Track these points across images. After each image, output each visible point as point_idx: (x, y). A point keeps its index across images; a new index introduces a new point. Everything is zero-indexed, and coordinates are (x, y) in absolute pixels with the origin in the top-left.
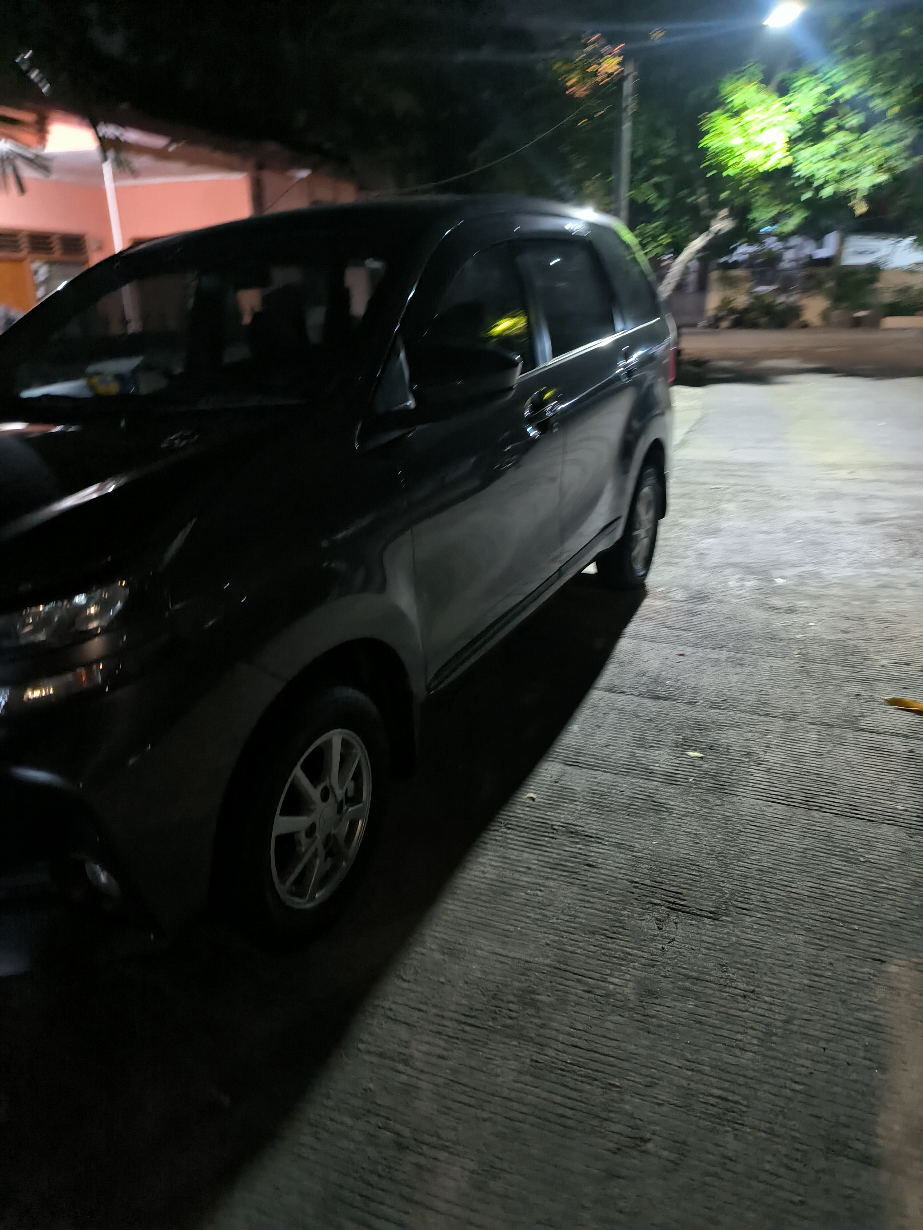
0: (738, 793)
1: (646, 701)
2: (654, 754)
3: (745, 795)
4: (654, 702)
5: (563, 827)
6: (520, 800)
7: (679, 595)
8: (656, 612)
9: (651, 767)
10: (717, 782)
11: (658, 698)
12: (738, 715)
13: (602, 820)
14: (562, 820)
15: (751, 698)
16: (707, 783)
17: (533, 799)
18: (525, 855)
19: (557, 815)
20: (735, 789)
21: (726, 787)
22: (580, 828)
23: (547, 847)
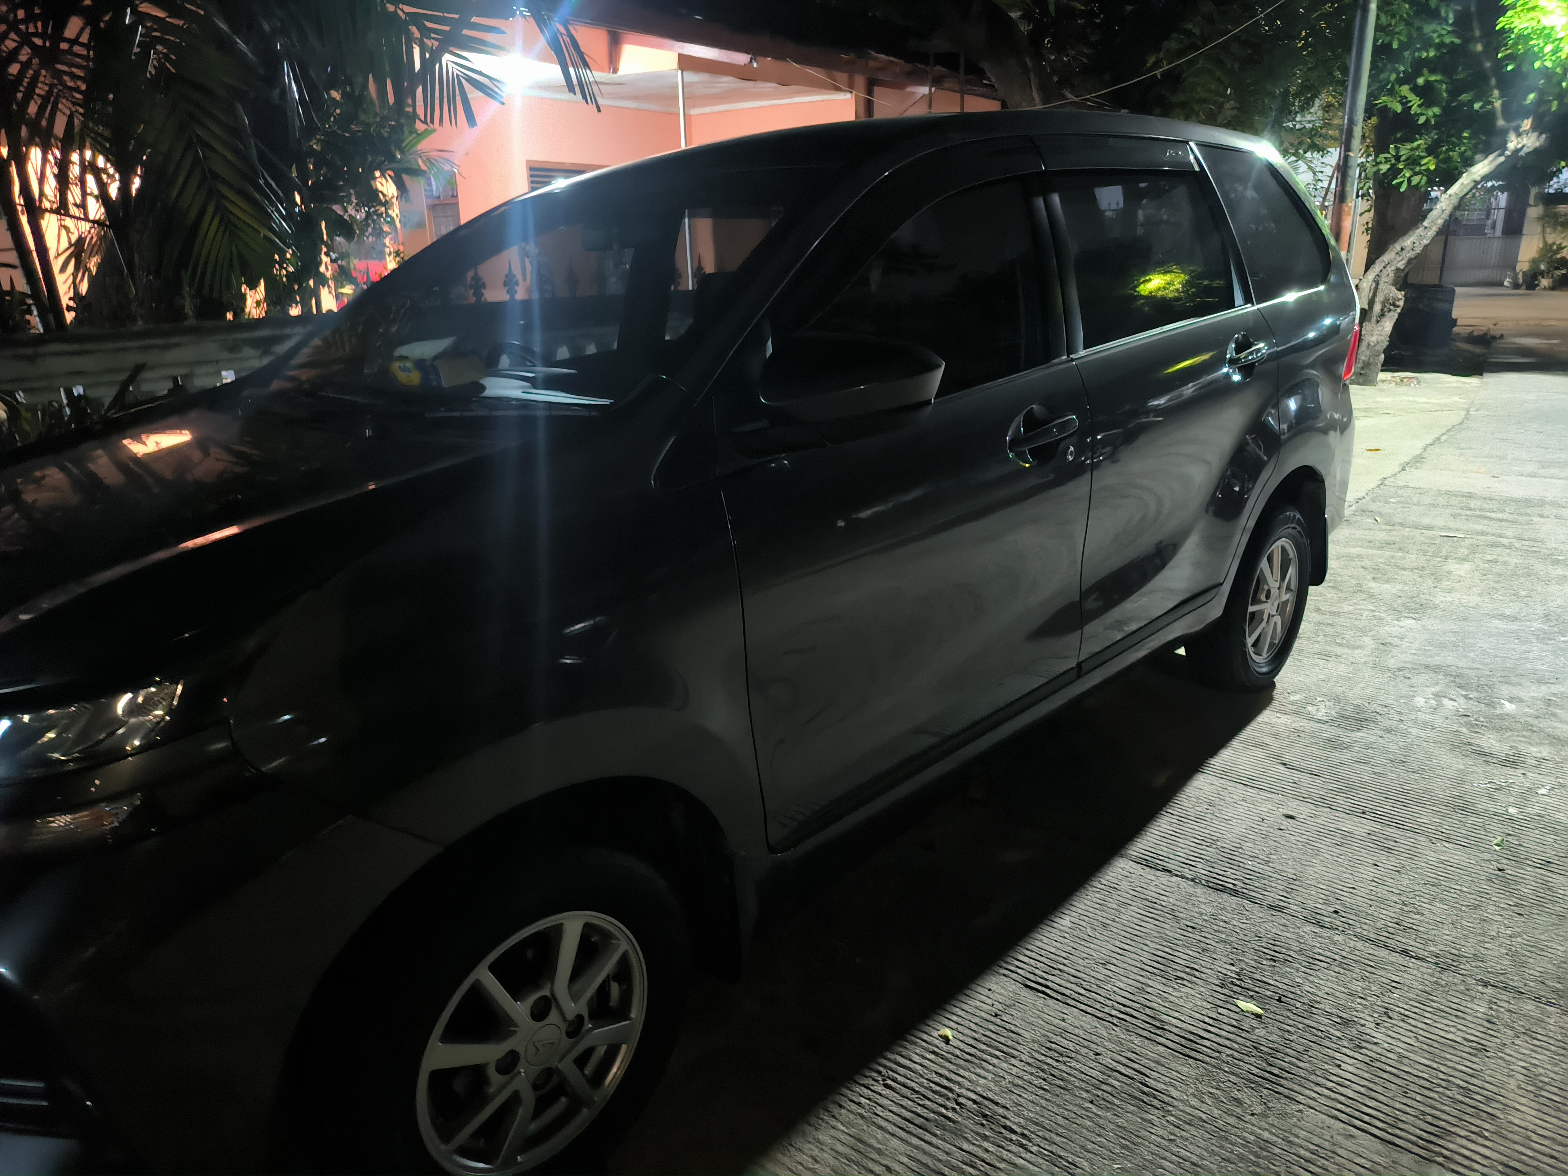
0: (1300, 1098)
1: (1199, 890)
2: (1178, 994)
3: (1312, 1103)
4: (1214, 896)
5: (975, 1102)
6: (925, 1037)
7: (1322, 711)
8: (1276, 736)
9: (1164, 1017)
10: (1269, 1069)
11: (1221, 889)
12: (1352, 944)
13: (1043, 1102)
14: (979, 1089)
15: (1386, 916)
16: (1252, 1065)
17: (947, 1040)
18: (895, 1142)
19: (974, 1077)
20: (1297, 1088)
21: (1283, 1082)
22: (1001, 1111)
23: (935, 1135)
